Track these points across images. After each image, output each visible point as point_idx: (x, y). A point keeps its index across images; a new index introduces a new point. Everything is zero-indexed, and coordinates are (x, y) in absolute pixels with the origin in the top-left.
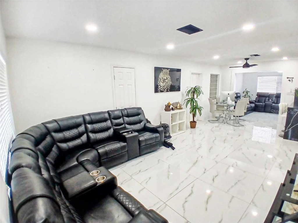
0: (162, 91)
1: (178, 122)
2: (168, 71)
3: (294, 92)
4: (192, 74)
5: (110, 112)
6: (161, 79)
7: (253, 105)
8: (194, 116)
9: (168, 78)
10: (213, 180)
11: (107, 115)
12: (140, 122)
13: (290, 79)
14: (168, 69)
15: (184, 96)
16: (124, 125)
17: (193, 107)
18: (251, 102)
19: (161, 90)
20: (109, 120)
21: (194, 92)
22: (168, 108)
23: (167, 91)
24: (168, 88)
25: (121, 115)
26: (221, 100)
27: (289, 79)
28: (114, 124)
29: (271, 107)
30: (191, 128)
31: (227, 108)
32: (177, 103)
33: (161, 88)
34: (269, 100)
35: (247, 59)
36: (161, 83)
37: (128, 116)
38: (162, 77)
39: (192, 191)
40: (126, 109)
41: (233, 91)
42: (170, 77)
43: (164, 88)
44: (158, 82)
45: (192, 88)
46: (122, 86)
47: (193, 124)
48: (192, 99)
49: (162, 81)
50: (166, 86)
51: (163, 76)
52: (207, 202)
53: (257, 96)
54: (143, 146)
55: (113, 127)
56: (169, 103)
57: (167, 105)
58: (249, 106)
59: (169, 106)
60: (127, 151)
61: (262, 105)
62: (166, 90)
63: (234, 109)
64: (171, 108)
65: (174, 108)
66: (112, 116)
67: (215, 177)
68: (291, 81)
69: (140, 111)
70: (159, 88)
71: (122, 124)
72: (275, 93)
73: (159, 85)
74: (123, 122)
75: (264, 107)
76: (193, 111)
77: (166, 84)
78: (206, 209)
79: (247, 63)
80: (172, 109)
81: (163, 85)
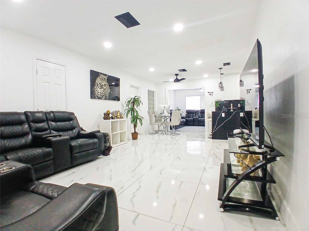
0: (99, 98)
1: (119, 131)
2: (106, 77)
3: (214, 104)
4: (131, 86)
5: (29, 114)
6: (99, 84)
7: (184, 120)
8: (135, 126)
9: (106, 85)
10: (160, 173)
11: (23, 117)
12: (72, 128)
13: (211, 93)
14: (105, 75)
15: (124, 107)
16: (49, 130)
17: (134, 117)
18: (182, 118)
19: (99, 96)
20: (27, 124)
21: (133, 102)
22: (107, 116)
23: (106, 99)
24: (107, 96)
25: (44, 118)
26: (159, 113)
27: (209, 93)
28: (34, 129)
29: (198, 121)
30: (133, 139)
31: (165, 120)
32: (117, 112)
33: (99, 95)
34: (196, 115)
35: (177, 75)
36: (98, 89)
37: (55, 120)
38: (99, 83)
39: (140, 186)
40: (52, 112)
41: (168, 104)
42: (108, 85)
43: (102, 95)
44: (95, 87)
45: (132, 99)
46: (48, 84)
47: (135, 136)
48: (133, 110)
49: (99, 86)
50: (104, 92)
51: (100, 81)
52: (158, 192)
53: (186, 113)
54: (75, 154)
55: (31, 132)
56: (108, 111)
57: (105, 114)
58: (182, 120)
59: (109, 114)
60: (53, 159)
61: (191, 120)
62: (104, 97)
63: (170, 121)
64: (110, 116)
65: (114, 117)
66: (31, 119)
67: (162, 170)
68: (211, 95)
69: (72, 116)
70: (96, 94)
71: (46, 130)
72: (200, 110)
73: (96, 90)
74: (47, 126)
75: (192, 121)
76: (134, 121)
77: (105, 91)
78: (158, 197)
79: (177, 78)
80: (112, 118)
81: (101, 91)
